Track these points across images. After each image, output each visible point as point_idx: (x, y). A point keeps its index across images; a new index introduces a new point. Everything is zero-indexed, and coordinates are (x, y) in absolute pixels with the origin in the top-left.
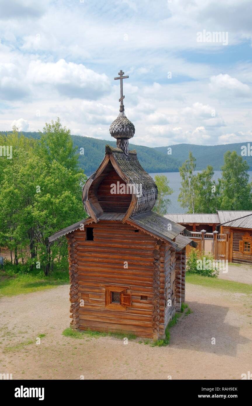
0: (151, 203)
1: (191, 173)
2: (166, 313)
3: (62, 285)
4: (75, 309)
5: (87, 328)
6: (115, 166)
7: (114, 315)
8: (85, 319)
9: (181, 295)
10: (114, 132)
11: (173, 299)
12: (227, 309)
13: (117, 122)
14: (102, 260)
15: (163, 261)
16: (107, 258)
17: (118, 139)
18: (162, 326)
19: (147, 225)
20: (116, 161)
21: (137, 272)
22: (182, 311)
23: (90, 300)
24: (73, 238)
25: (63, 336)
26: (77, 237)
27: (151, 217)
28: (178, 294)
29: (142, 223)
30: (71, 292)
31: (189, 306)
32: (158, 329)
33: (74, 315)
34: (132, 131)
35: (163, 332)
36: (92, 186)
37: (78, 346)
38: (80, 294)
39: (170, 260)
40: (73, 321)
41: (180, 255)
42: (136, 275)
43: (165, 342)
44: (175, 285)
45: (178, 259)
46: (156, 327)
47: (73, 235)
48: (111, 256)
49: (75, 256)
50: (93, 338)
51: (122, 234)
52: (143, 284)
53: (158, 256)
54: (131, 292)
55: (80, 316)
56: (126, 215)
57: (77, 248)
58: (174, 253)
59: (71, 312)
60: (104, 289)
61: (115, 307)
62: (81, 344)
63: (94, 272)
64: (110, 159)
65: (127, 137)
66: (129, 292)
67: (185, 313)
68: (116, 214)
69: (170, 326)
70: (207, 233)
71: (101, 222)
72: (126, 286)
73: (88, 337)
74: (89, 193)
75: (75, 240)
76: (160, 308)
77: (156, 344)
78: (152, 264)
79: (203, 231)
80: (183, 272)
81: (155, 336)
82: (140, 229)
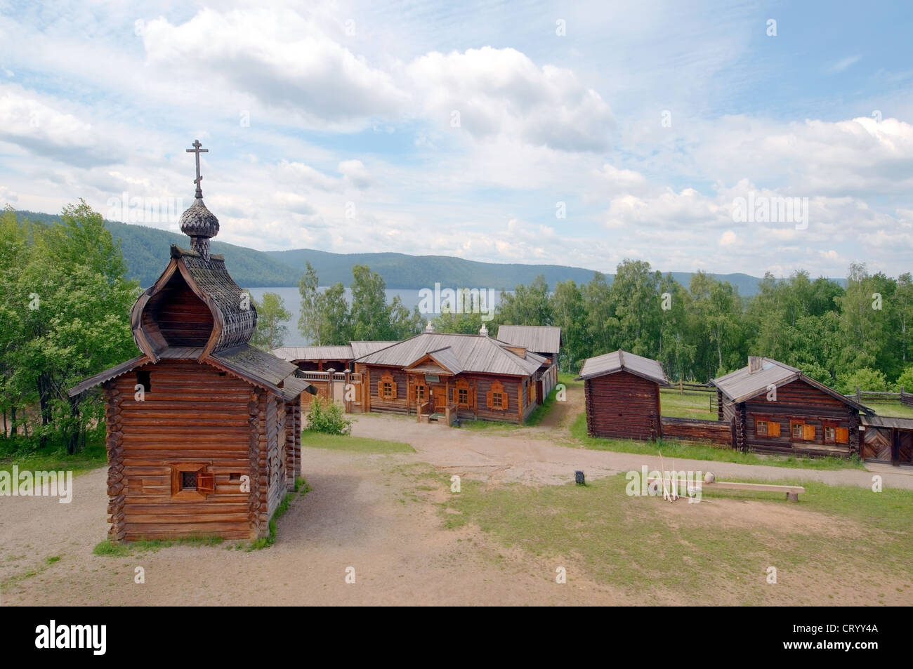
0: (247, 332)
1: (313, 289)
2: (270, 496)
3: (99, 468)
4: (119, 507)
5: (140, 537)
6: (187, 277)
7: (186, 509)
8: (136, 521)
9: (294, 465)
10: (185, 226)
11: (282, 472)
12: (360, 479)
13: (191, 213)
14: (165, 422)
15: (263, 418)
16: (174, 418)
17: (192, 236)
18: (263, 517)
19: (237, 365)
20: (188, 268)
21: (224, 437)
22: (296, 489)
23: (143, 490)
24: (114, 389)
25: (94, 555)
26: (122, 388)
27: (246, 353)
28: (290, 465)
29: (230, 362)
30: (109, 478)
31: (308, 481)
32: (257, 522)
33: (115, 518)
34: (215, 227)
35: (264, 526)
36: (147, 305)
37: (119, 570)
38: (126, 481)
39: (275, 415)
40: (112, 528)
41: (292, 407)
42: (221, 442)
43: (268, 542)
44: (284, 452)
45: (289, 412)
46: (253, 519)
47: (114, 384)
48: (181, 415)
49: (118, 418)
50: (150, 553)
51: (199, 380)
52: (232, 455)
53: (256, 411)
54: (214, 469)
55: (126, 517)
56: (205, 350)
57: (122, 405)
58: (283, 404)
59: (109, 513)
60: (170, 469)
61: (189, 495)
62: (126, 566)
63: (151, 441)
64: (177, 267)
65: (207, 235)
66: (210, 470)
67: (302, 492)
68: (188, 349)
69: (279, 514)
70: (336, 373)
71: (164, 362)
72: (206, 460)
73: (140, 551)
74: (142, 316)
75: (118, 392)
76: (261, 490)
77: (254, 547)
78: (247, 422)
79: (331, 370)
80: (298, 432)
81: (253, 534)
82: (227, 371)
